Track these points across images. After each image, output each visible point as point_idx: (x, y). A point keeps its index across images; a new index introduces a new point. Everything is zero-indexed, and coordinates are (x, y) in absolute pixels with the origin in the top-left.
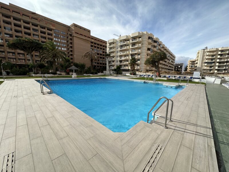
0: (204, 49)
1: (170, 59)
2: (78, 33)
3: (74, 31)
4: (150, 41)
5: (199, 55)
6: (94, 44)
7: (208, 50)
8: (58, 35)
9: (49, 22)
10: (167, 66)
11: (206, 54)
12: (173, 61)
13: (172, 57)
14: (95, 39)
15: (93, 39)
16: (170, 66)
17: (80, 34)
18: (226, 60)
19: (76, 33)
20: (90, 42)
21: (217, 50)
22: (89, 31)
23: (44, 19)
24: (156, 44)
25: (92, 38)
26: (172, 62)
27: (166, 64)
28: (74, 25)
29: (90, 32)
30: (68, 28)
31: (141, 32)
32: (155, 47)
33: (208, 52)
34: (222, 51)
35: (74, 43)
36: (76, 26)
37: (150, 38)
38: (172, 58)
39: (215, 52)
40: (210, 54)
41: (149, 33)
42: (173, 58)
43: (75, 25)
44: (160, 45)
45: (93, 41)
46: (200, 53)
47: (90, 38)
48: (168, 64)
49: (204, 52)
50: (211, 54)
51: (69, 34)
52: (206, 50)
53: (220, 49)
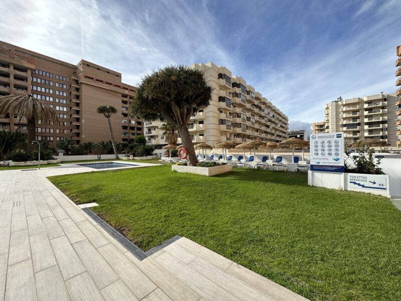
0: (336, 102)
1: (277, 122)
2: (92, 79)
3: (82, 74)
4: (223, 82)
5: (330, 111)
6: (130, 98)
7: (344, 103)
8: (47, 82)
9: (26, 56)
10: (273, 134)
11: (341, 110)
12: (283, 125)
13: (280, 118)
14: (131, 90)
15: (127, 89)
16: (278, 136)
17: (97, 80)
18: (381, 118)
19: (86, 77)
20: (121, 95)
21: (360, 102)
22: (117, 76)
23: (15, 50)
24: (238, 90)
25: (123, 88)
26: (283, 127)
27: (268, 130)
28: (83, 64)
29: (121, 77)
30: (72, 68)
31: (200, 65)
32: (236, 95)
33: (344, 105)
34: (369, 102)
35: (83, 95)
36: (88, 65)
37: (221, 76)
38: (281, 121)
39: (358, 106)
40: (348, 109)
41: (220, 67)
42: (283, 120)
43: (85, 64)
44: (248, 93)
45: (127, 92)
46: (330, 108)
47: (119, 87)
48: (273, 131)
49: (337, 107)
50: (351, 108)
51: (74, 80)
52: (340, 103)
53: (365, 99)
